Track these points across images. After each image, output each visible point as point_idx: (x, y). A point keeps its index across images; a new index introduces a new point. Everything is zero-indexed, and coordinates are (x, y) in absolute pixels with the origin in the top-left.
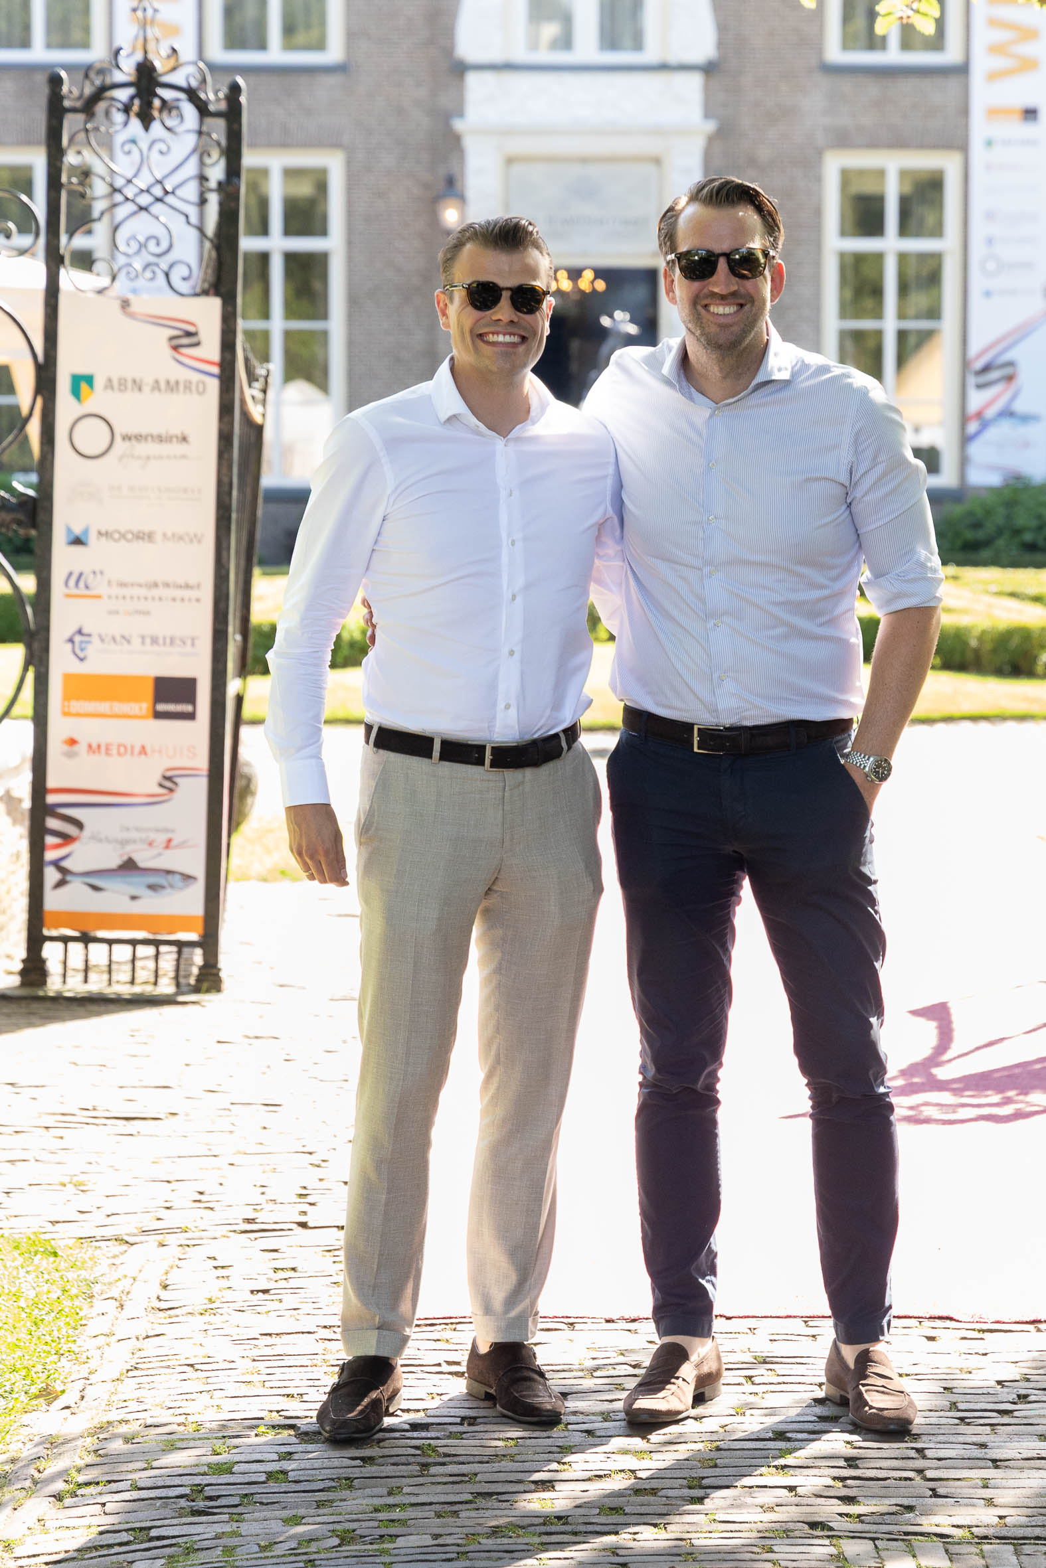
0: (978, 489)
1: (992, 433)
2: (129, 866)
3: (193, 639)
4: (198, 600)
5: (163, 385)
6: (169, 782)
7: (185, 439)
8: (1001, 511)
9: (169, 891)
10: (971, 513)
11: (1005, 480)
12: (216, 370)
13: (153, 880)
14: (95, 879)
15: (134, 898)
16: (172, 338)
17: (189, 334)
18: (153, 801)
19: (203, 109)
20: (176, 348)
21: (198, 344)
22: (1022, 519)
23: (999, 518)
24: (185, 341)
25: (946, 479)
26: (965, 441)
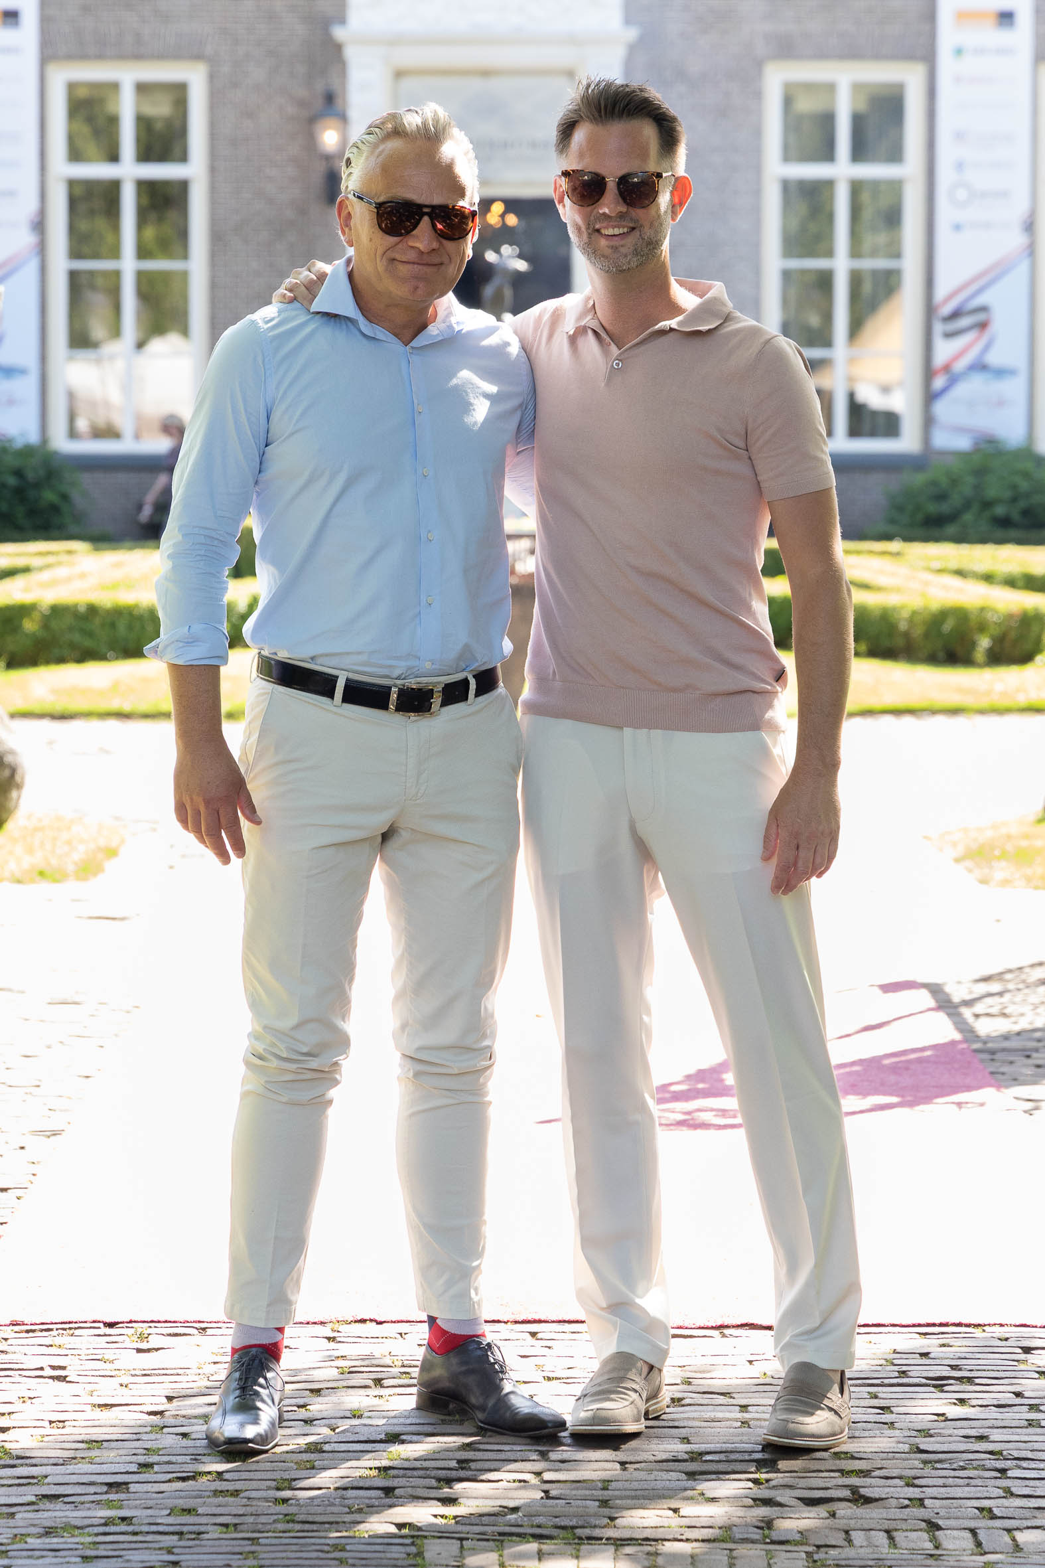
0: (943, 453)
1: (962, 390)
8: (970, 480)
10: (934, 483)
11: (976, 444)
22: (993, 491)
23: (967, 490)
25: (907, 442)
26: (930, 397)
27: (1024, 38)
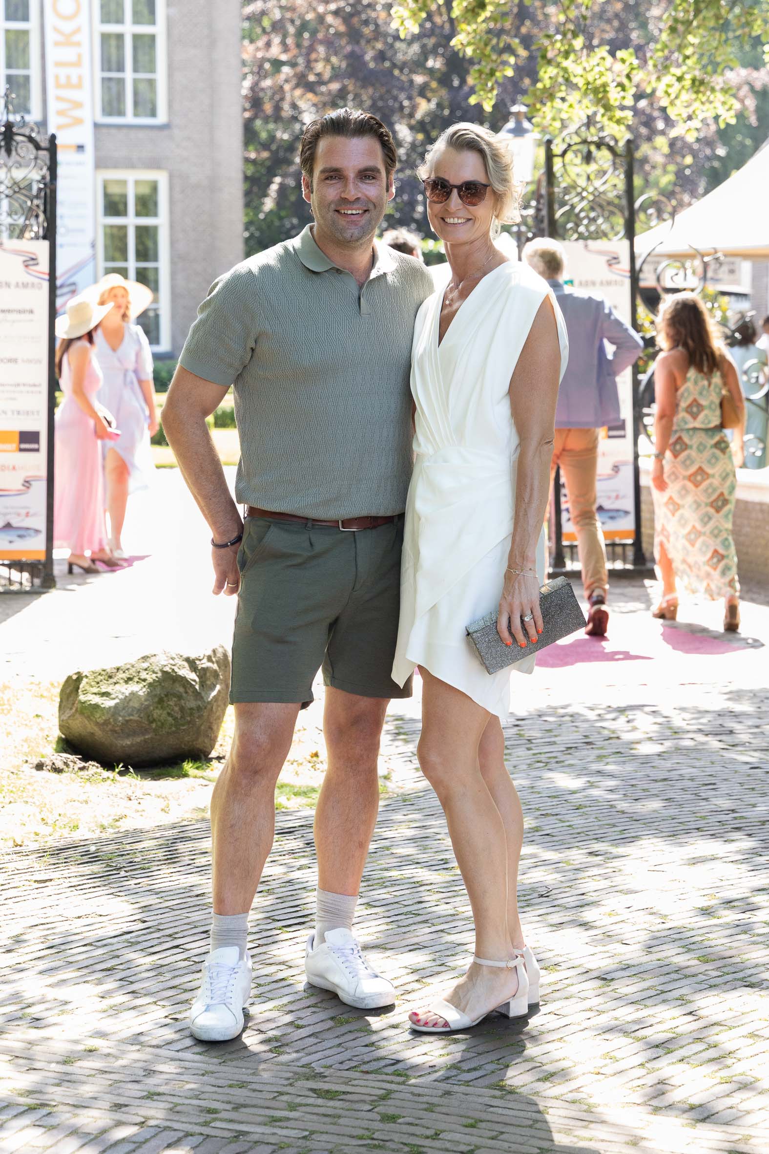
2: (8, 526)
3: (38, 412)
4: (40, 392)
5: (20, 284)
6: (27, 483)
7: (31, 312)
9: (28, 538)
12: (47, 277)
13: (20, 533)
15: (11, 542)
16: (24, 261)
17: (33, 259)
18: (19, 493)
19: (38, 147)
20: (27, 266)
21: (37, 264)
24: (31, 262)
27: (89, 155)
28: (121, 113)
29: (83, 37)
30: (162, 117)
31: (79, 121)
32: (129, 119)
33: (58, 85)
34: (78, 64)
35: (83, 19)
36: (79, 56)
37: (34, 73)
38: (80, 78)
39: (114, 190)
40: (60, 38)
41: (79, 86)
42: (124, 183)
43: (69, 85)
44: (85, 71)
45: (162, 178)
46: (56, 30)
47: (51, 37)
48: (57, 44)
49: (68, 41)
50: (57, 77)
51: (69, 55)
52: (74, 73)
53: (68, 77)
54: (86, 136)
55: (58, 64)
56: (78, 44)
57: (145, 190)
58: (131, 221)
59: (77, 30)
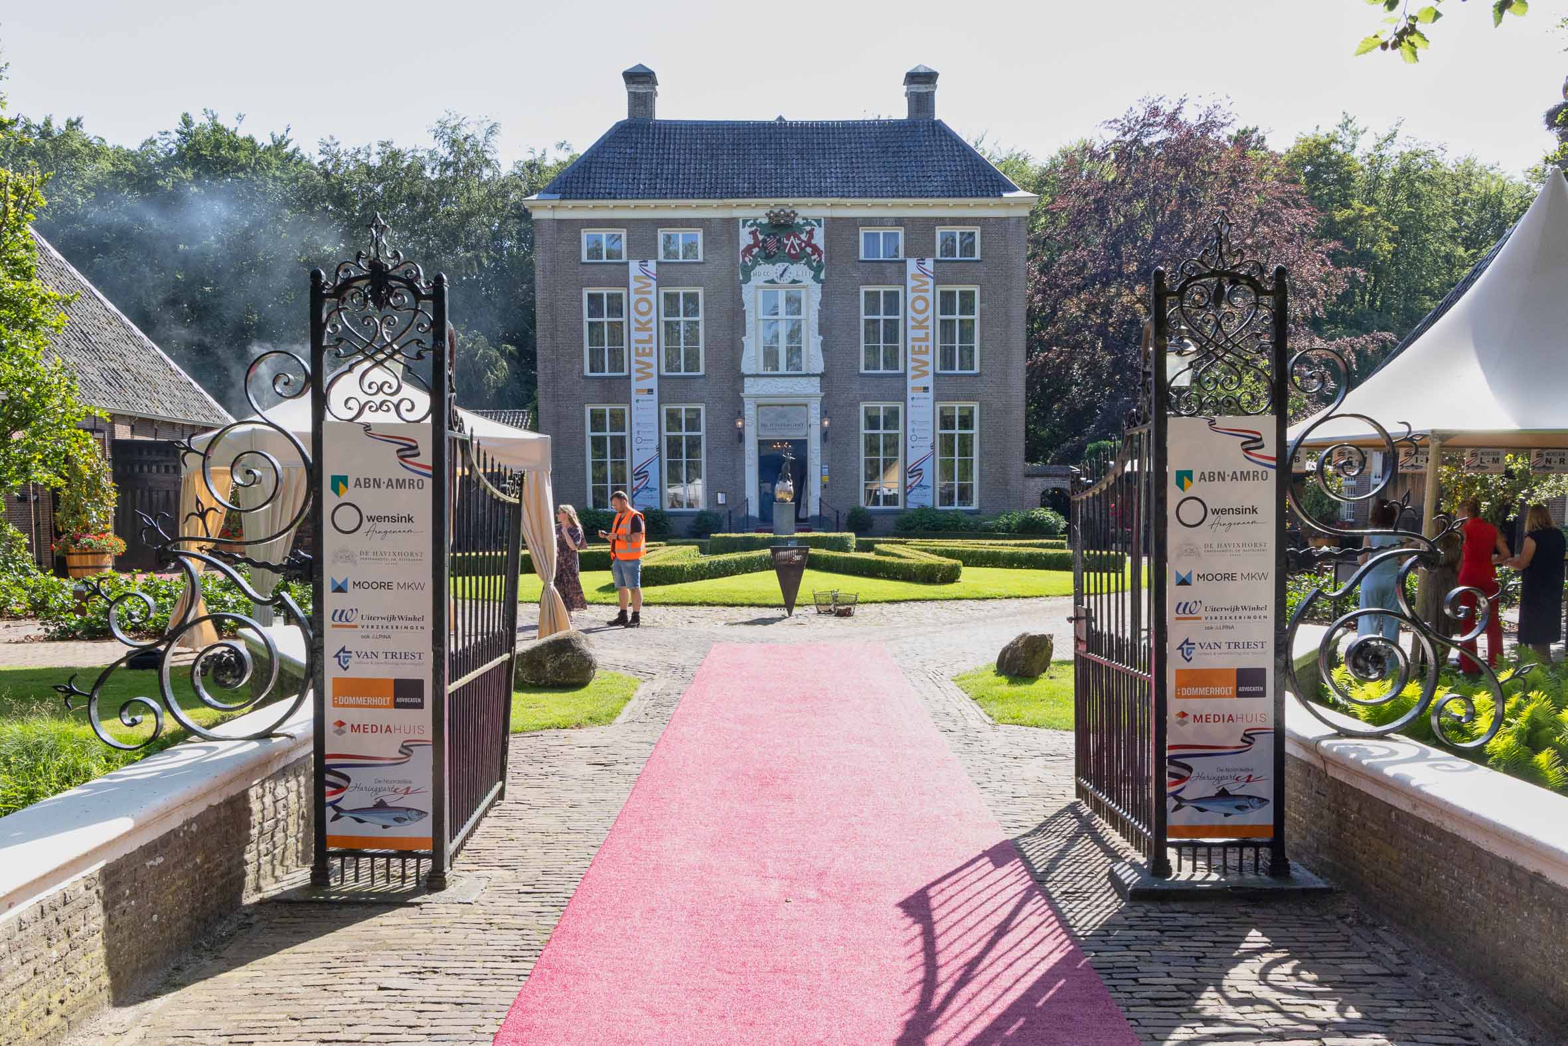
0: (911, 509)
1: (915, 492)
2: (381, 806)
3: (421, 655)
4: (420, 628)
5: (394, 482)
6: (407, 749)
7: (410, 519)
9: (408, 822)
10: (908, 518)
13: (397, 815)
14: (359, 815)
15: (384, 827)
18: (397, 763)
19: (417, 294)
20: (402, 458)
25: (900, 506)
26: (906, 494)
27: (930, 394)
28: (953, 368)
29: (930, 323)
30: (977, 370)
31: (925, 373)
32: (957, 371)
33: (914, 352)
34: (926, 339)
35: (930, 312)
36: (927, 334)
37: (901, 344)
38: (927, 347)
39: (947, 414)
40: (914, 324)
41: (926, 352)
42: (954, 408)
43: (920, 352)
44: (930, 344)
45: (976, 407)
46: (913, 319)
47: (910, 323)
48: (913, 328)
49: (920, 325)
50: (913, 347)
51: (921, 333)
52: (923, 344)
53: (920, 347)
54: (928, 381)
55: (914, 340)
56: (927, 327)
57: (966, 413)
58: (957, 431)
59: (926, 319)
